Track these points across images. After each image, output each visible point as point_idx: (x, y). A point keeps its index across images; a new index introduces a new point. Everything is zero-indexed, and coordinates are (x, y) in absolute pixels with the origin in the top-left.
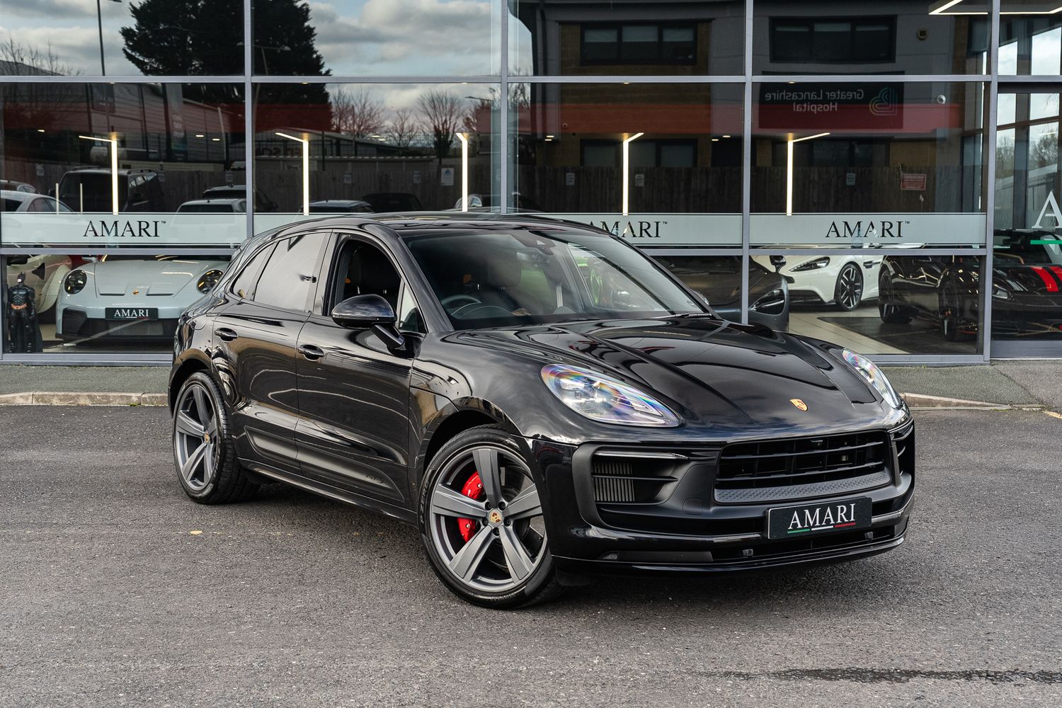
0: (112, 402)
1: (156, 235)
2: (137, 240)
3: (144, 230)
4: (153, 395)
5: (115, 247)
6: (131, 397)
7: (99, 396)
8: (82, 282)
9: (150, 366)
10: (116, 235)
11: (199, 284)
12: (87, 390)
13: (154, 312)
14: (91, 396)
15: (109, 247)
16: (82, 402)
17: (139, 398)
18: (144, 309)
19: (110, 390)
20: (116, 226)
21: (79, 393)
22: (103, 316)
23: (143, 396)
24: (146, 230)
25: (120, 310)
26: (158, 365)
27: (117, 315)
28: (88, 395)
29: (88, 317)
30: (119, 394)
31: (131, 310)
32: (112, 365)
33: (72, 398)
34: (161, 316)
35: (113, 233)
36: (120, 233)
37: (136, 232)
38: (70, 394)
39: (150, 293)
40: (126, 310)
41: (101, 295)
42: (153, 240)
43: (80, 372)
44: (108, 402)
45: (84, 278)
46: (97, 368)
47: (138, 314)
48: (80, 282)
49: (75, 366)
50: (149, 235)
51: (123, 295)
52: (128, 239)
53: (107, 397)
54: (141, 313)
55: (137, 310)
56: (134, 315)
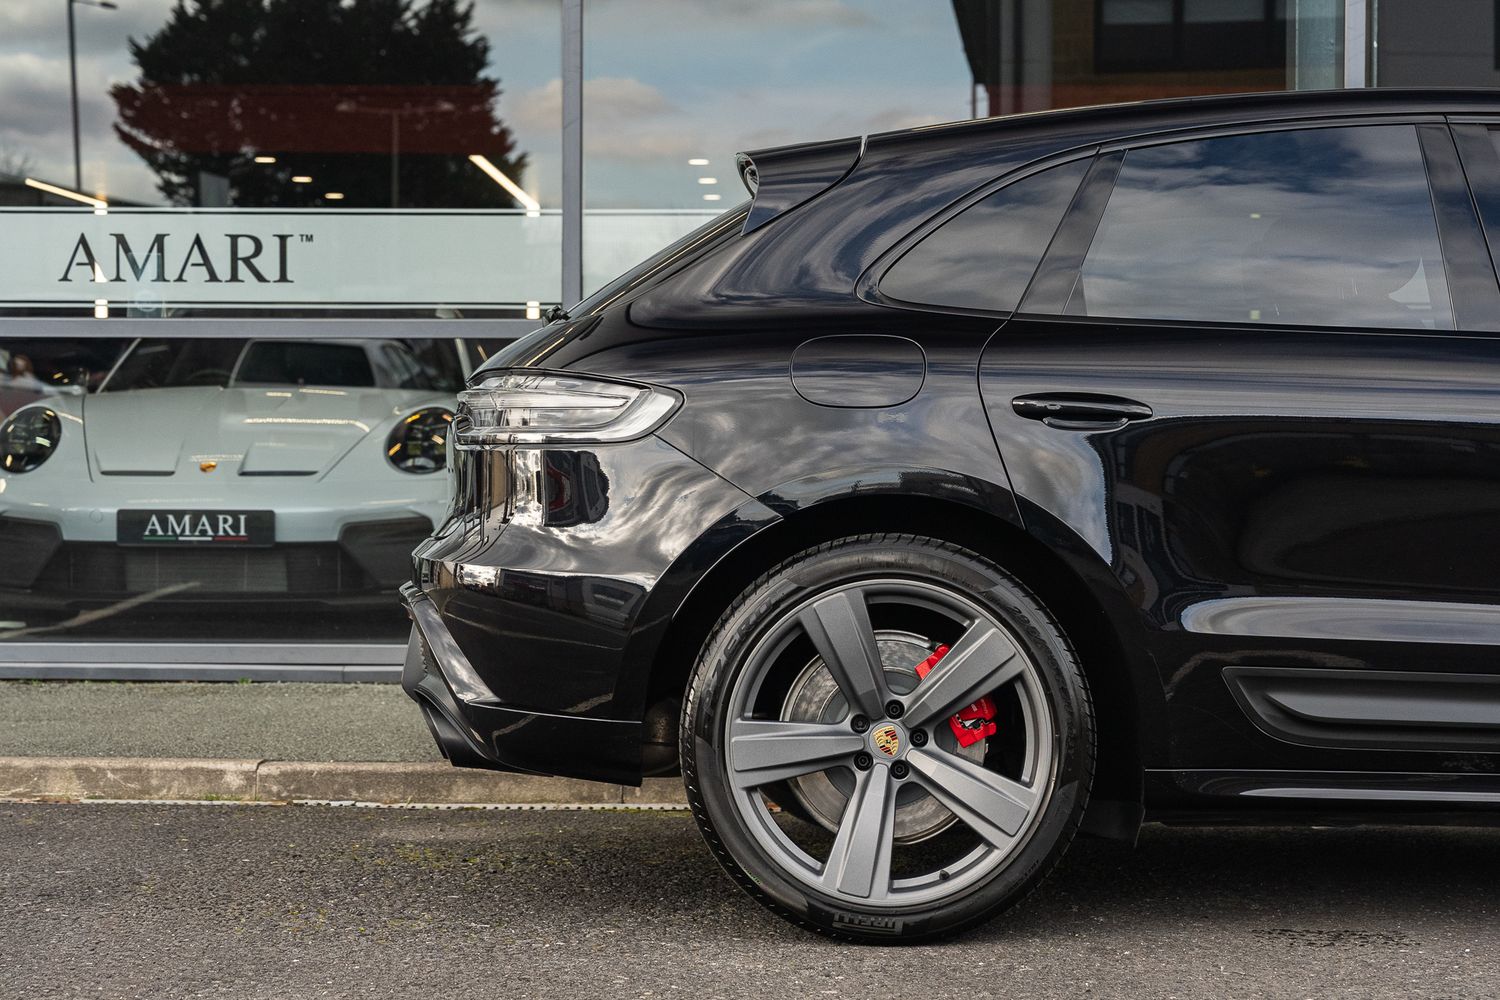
0: (158, 789)
1: (283, 278)
2: (225, 293)
3: (247, 261)
4: (297, 766)
5: (157, 313)
6: (222, 773)
7: (114, 771)
8: (45, 442)
9: (259, 679)
10: (161, 277)
11: (390, 446)
12: (72, 749)
13: (262, 522)
14: (87, 769)
15: (139, 313)
16: (58, 789)
17: (249, 777)
18: (235, 514)
19: (149, 752)
20: (161, 250)
21: (46, 762)
22: (110, 534)
23: (264, 770)
24: (253, 261)
25: (162, 515)
26: (284, 677)
27: (153, 532)
28: (76, 769)
29: (66, 537)
30: (183, 765)
31: (196, 515)
32: (141, 678)
33: (24, 776)
34: (284, 535)
35: (151, 270)
36: (171, 272)
37: (223, 268)
38: (17, 762)
39: (248, 469)
40: (179, 515)
41: (105, 473)
42: (273, 293)
43: (44, 698)
44: (146, 791)
45: (52, 428)
46: (95, 686)
47: (215, 528)
48: (40, 440)
49: (28, 681)
50: (260, 278)
51: (172, 473)
52: (197, 289)
53: (141, 775)
54: (224, 526)
55: (212, 516)
56: (204, 533)
